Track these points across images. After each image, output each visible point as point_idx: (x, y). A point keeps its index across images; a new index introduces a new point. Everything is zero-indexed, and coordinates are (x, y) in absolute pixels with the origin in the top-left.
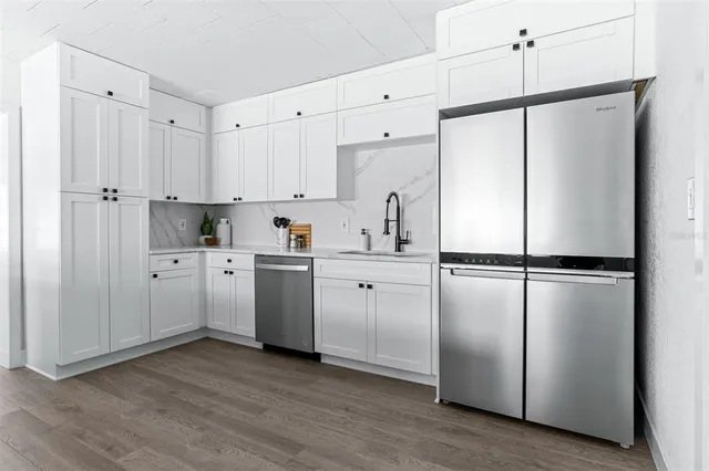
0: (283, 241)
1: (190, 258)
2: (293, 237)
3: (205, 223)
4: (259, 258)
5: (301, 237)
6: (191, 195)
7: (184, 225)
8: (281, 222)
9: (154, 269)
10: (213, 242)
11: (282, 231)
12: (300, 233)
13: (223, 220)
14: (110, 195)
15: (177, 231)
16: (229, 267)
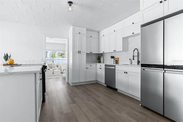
0: (113, 62)
1: (94, 65)
2: (115, 61)
3: (98, 58)
4: (106, 65)
5: (116, 61)
6: (95, 52)
7: (95, 58)
8: (112, 57)
9: (87, 67)
10: (100, 62)
11: (113, 59)
12: (116, 60)
13: (102, 57)
14: (79, 52)
15: (93, 59)
16: (101, 67)
